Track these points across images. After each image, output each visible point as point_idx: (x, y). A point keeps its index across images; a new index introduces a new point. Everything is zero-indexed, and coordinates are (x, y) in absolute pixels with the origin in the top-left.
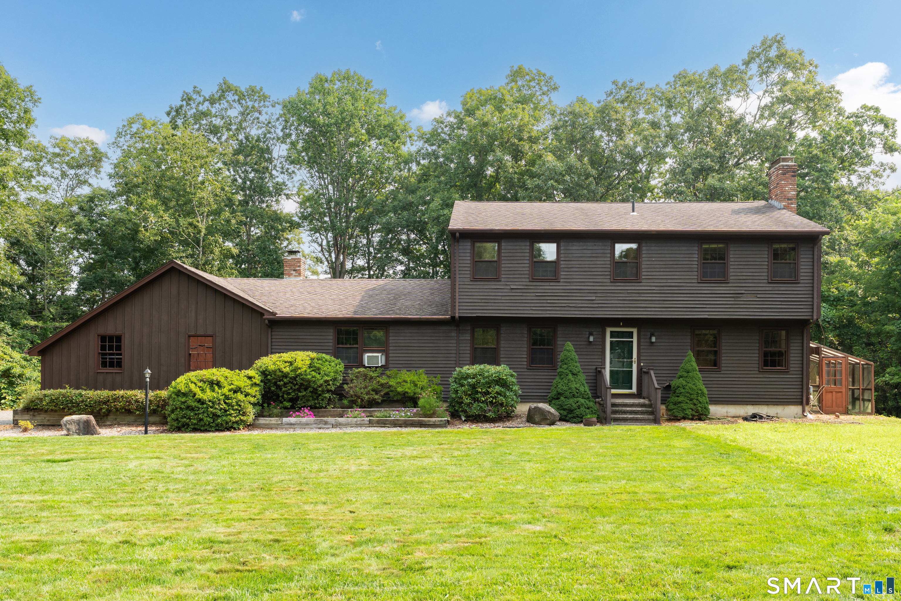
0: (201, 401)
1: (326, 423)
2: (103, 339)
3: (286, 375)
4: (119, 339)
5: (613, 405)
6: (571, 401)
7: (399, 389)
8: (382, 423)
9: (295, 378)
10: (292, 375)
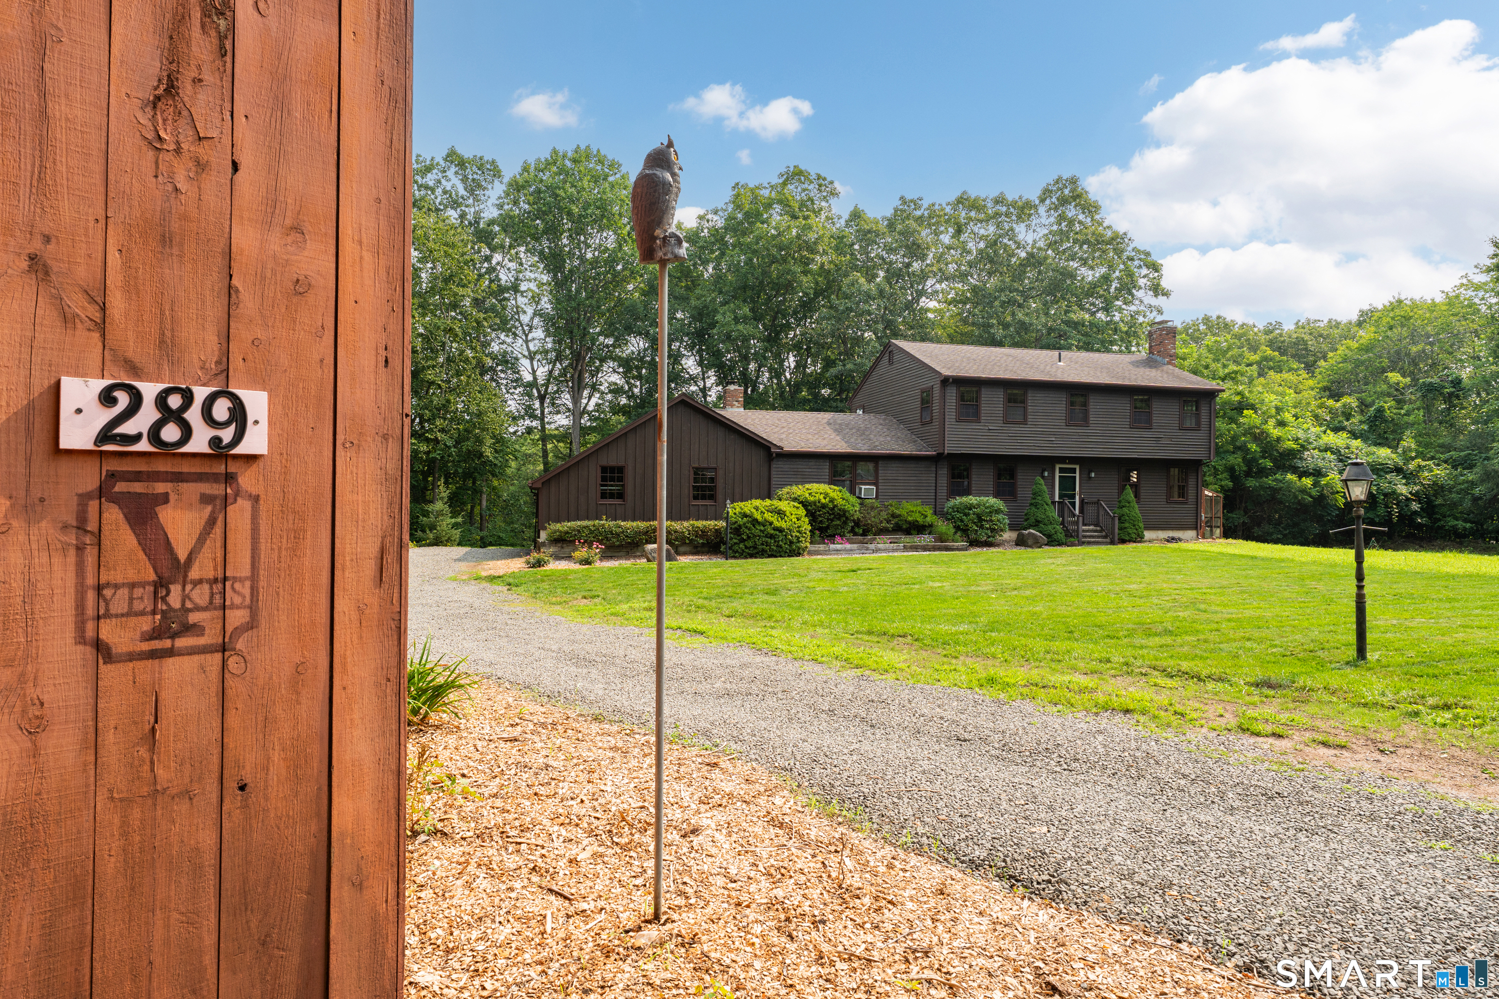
0: (780, 530)
1: (867, 549)
2: (604, 469)
3: (824, 506)
4: (621, 470)
5: (1084, 531)
6: (1050, 527)
7: (910, 519)
8: (915, 548)
9: (833, 509)
10: (831, 505)
